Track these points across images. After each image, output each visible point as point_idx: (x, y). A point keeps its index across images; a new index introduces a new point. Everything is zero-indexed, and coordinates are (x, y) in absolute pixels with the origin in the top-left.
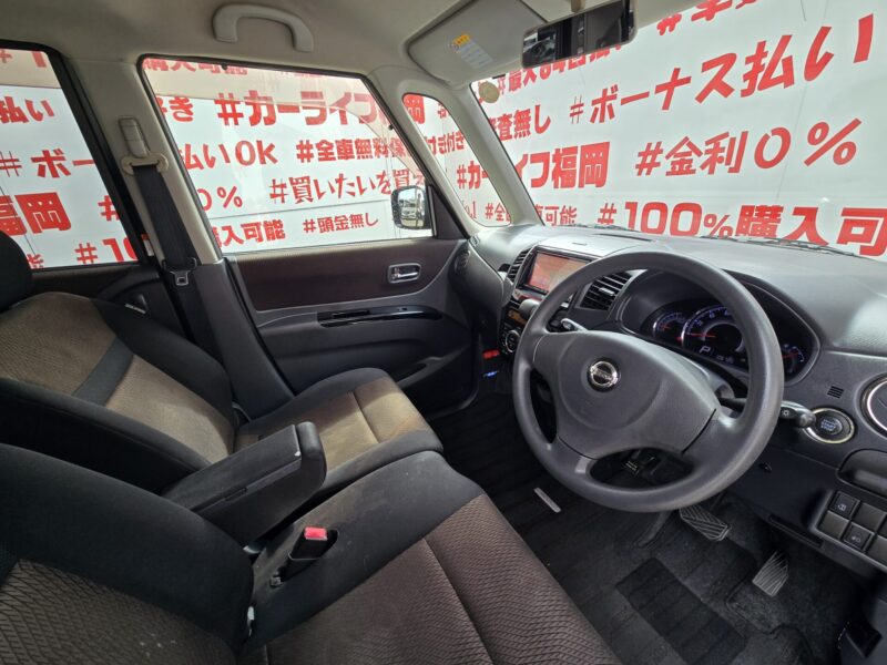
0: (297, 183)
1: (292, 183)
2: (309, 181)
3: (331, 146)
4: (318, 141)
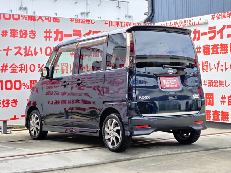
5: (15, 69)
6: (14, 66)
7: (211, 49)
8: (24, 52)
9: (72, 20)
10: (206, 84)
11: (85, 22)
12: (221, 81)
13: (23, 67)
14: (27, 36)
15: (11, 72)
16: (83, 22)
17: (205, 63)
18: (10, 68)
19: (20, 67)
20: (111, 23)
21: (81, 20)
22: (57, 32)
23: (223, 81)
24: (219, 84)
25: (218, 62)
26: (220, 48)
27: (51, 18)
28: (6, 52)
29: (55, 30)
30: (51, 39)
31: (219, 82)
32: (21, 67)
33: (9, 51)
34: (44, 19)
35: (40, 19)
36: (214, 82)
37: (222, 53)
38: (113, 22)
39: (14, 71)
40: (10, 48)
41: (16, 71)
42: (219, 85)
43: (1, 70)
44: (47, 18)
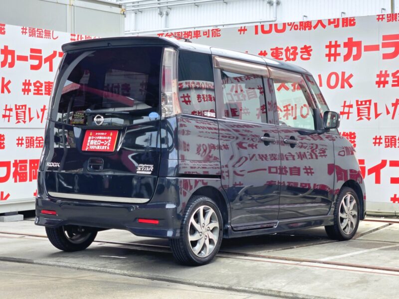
0: (19, 109)
1: (16, 109)
2: (25, 109)
3: (41, 85)
4: (35, 81)
13: (289, 110)
14: (297, 56)
19: (285, 110)
22: (350, 44)
29: (347, 41)
30: (338, 57)
32: (287, 110)
34: (326, 23)
44: (332, 20)
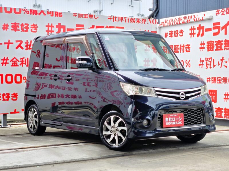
5: (16, 62)
6: (15, 60)
7: (215, 45)
8: (26, 46)
9: (75, 15)
10: (209, 81)
11: (88, 17)
12: (224, 78)
15: (11, 66)
16: (87, 17)
17: (209, 59)
18: (11, 61)
20: (115, 18)
21: (84, 14)
23: (227, 78)
24: (222, 80)
25: (222, 59)
26: (224, 44)
27: (53, 12)
28: (7, 45)
31: (222, 79)
33: (10, 45)
35: (42, 13)
36: (217, 79)
37: (226, 49)
38: (117, 17)
39: (15, 64)
40: (11, 42)
41: (17, 64)
42: (222, 82)
43: (1, 63)
